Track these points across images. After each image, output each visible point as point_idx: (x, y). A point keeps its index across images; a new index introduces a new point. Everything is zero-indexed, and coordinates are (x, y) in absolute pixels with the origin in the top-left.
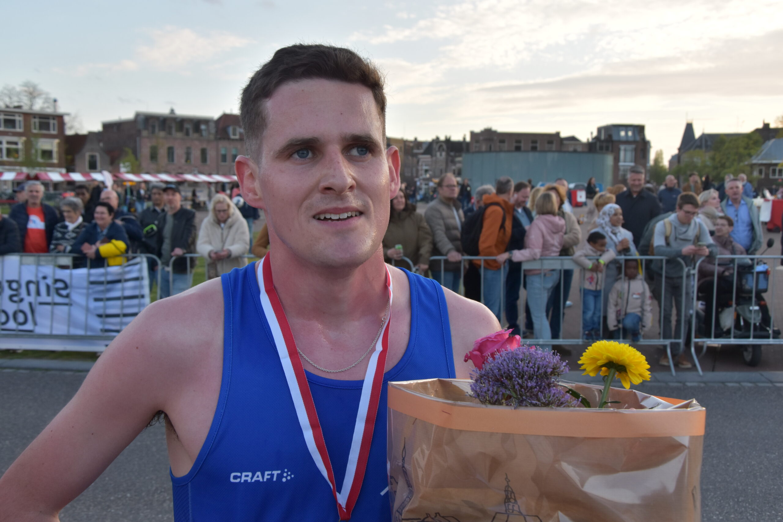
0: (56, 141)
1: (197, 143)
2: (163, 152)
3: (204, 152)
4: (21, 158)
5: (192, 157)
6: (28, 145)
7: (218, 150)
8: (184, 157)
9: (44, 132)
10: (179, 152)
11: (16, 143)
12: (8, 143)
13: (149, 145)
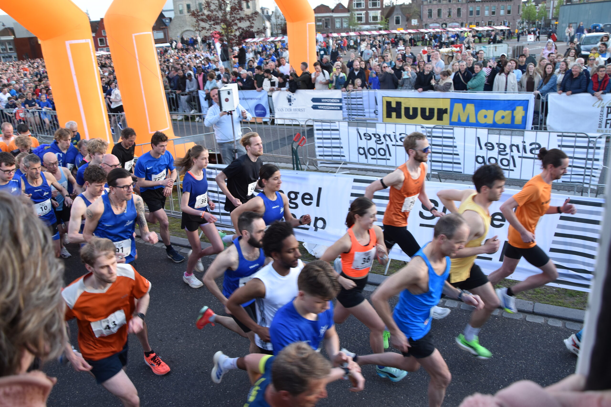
0: (380, 11)
1: (455, 5)
2: (435, 12)
3: (459, 10)
4: (364, 21)
5: (452, 14)
6: (367, 14)
7: (467, 9)
8: (448, 14)
9: (374, 7)
10: (444, 12)
11: (361, 14)
12: (358, 14)
13: (427, 9)
